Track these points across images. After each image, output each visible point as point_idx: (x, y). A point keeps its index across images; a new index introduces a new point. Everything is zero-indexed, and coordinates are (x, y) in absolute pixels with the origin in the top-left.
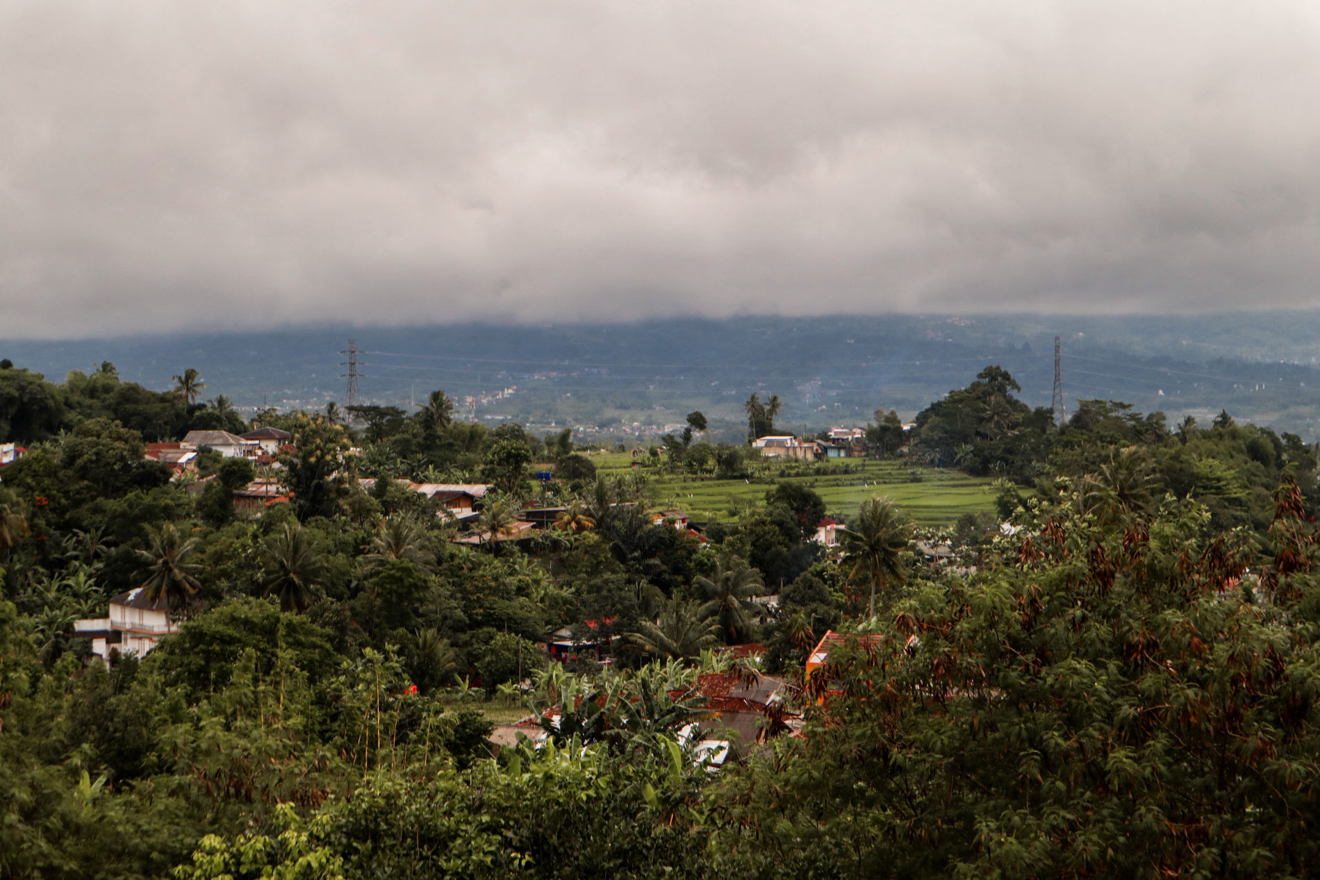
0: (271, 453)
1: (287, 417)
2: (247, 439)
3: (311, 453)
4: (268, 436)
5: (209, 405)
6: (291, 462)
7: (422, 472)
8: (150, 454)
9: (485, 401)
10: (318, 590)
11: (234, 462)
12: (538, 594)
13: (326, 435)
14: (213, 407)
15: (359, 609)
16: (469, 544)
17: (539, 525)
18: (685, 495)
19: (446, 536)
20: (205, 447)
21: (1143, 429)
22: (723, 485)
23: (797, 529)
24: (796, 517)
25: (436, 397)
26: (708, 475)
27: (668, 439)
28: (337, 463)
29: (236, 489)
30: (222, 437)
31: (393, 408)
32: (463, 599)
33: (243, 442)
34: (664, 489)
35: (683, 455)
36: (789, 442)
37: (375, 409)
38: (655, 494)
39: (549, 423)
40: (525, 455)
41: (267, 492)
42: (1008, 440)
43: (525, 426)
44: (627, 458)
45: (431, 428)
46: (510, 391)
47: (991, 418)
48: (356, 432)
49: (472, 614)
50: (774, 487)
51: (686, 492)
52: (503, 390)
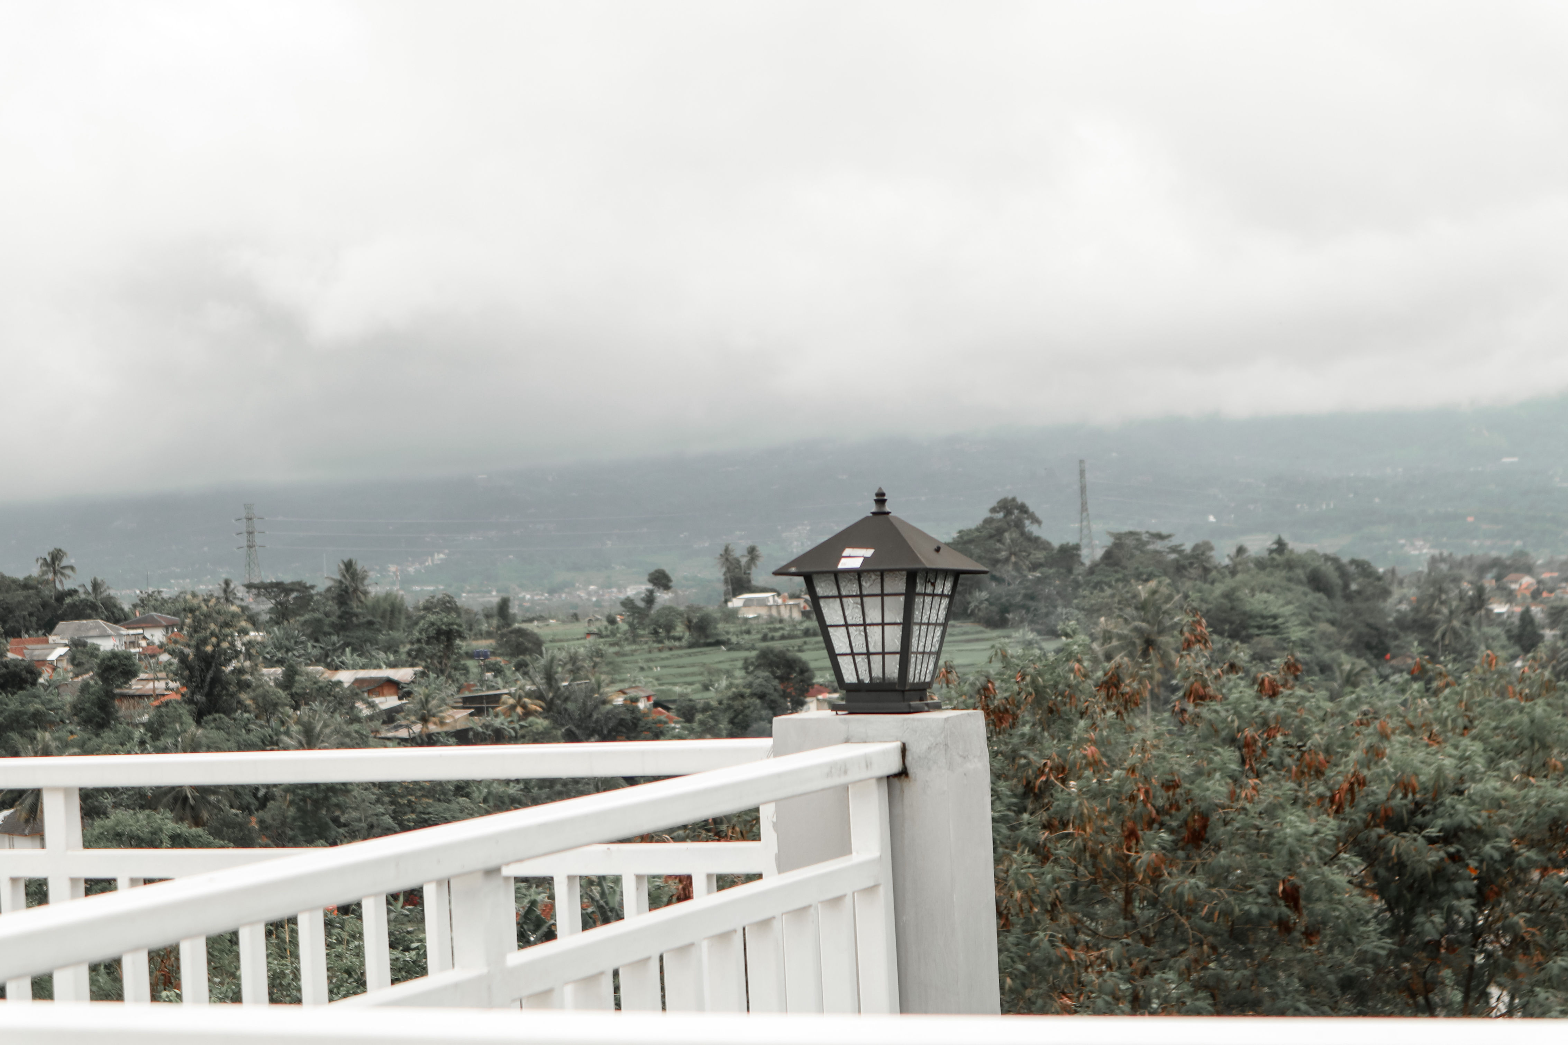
0: (157, 642)
1: (175, 600)
2: (128, 628)
3: (205, 642)
4: (154, 624)
5: (81, 590)
6: (182, 652)
7: (338, 657)
8: (14, 651)
9: (411, 570)
10: (219, 801)
11: (114, 655)
12: (480, 792)
13: (221, 619)
14: (86, 592)
15: (269, 821)
16: (396, 738)
17: (479, 712)
18: (650, 669)
19: (368, 730)
20: (79, 640)
21: (1186, 563)
22: (695, 654)
23: (782, 700)
24: (780, 687)
25: (349, 566)
26: (677, 644)
27: (628, 604)
28: (236, 651)
29: (118, 687)
30: (98, 627)
31: (299, 583)
32: (392, 803)
33: (124, 631)
34: (626, 662)
35: (647, 621)
36: (771, 600)
37: (279, 585)
38: (614, 667)
39: (489, 592)
40: (458, 631)
41: (154, 689)
42: (1028, 584)
43: (460, 596)
44: (580, 628)
45: (346, 604)
46: (442, 556)
47: (1007, 560)
48: (258, 614)
49: (403, 820)
50: (754, 653)
51: (651, 664)
52: (432, 555)
